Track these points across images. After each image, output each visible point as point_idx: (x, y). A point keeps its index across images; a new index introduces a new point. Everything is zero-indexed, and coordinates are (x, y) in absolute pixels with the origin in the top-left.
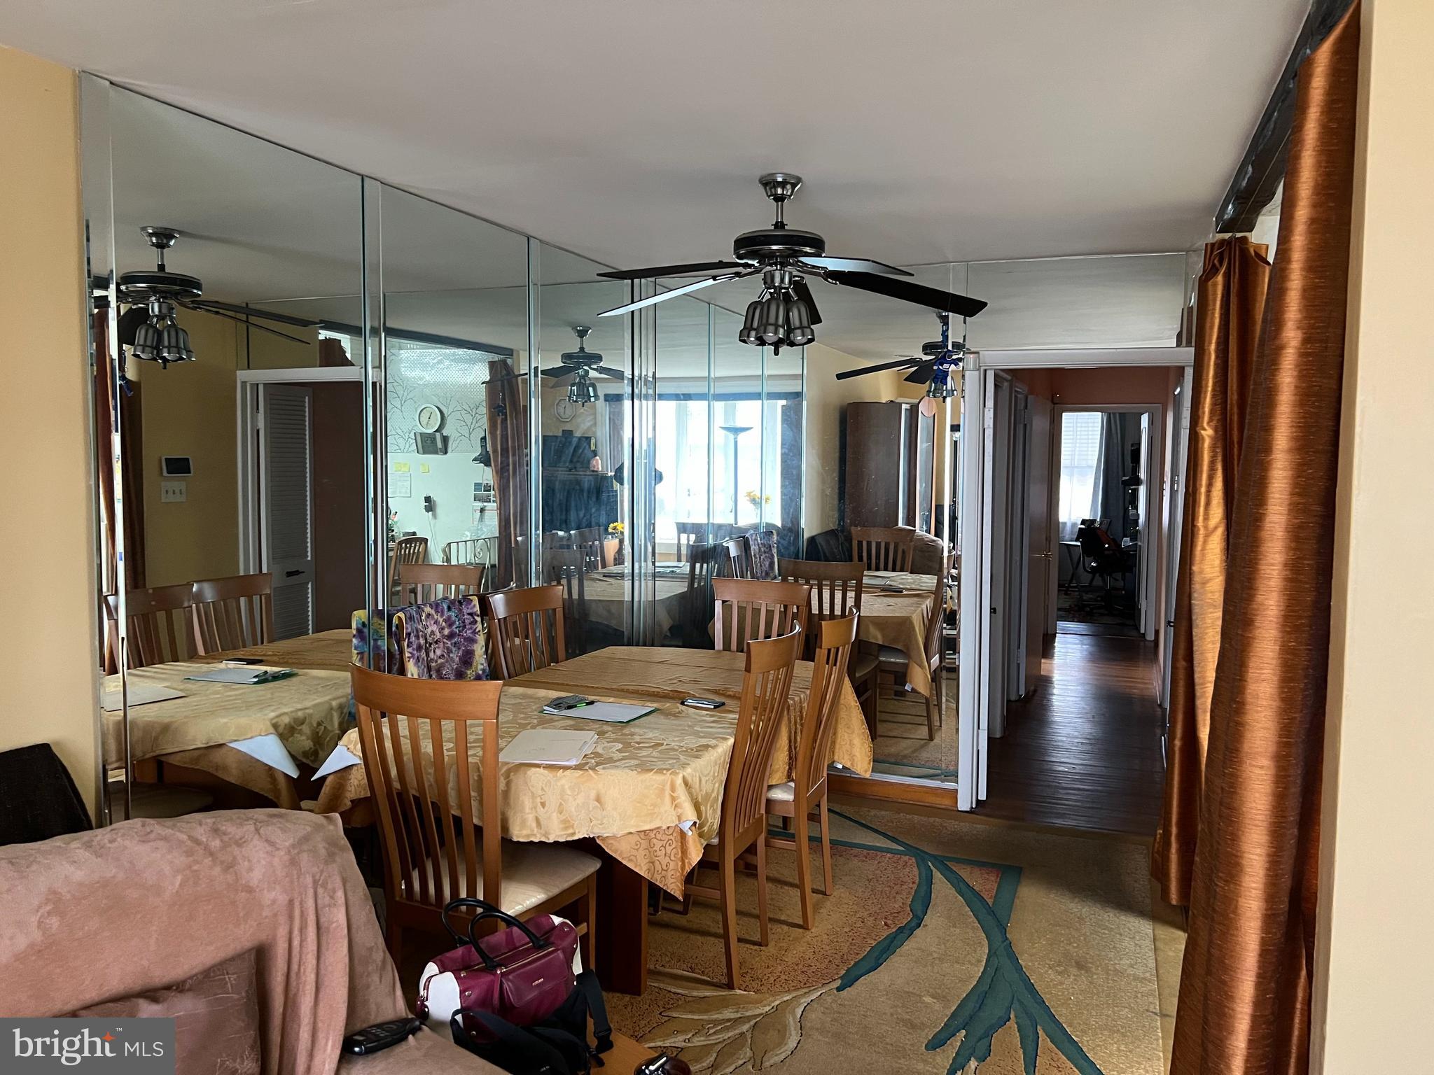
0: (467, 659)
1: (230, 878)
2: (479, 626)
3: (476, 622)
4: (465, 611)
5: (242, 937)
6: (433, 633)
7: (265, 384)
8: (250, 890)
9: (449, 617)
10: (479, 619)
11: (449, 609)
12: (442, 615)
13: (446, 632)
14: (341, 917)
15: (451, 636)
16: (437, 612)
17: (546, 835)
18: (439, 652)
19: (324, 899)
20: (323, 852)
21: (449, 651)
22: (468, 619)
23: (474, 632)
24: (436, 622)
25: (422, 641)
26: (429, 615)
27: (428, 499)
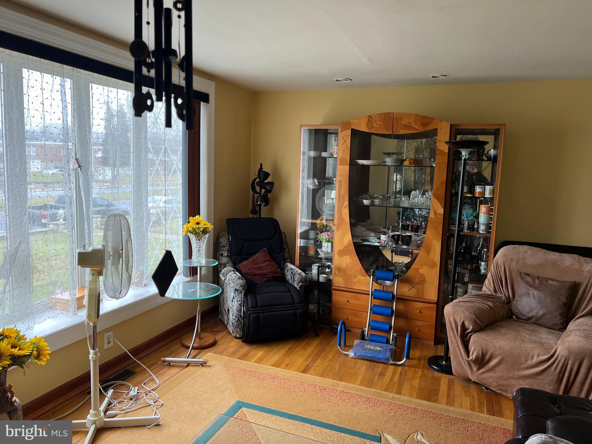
5: (575, 279)
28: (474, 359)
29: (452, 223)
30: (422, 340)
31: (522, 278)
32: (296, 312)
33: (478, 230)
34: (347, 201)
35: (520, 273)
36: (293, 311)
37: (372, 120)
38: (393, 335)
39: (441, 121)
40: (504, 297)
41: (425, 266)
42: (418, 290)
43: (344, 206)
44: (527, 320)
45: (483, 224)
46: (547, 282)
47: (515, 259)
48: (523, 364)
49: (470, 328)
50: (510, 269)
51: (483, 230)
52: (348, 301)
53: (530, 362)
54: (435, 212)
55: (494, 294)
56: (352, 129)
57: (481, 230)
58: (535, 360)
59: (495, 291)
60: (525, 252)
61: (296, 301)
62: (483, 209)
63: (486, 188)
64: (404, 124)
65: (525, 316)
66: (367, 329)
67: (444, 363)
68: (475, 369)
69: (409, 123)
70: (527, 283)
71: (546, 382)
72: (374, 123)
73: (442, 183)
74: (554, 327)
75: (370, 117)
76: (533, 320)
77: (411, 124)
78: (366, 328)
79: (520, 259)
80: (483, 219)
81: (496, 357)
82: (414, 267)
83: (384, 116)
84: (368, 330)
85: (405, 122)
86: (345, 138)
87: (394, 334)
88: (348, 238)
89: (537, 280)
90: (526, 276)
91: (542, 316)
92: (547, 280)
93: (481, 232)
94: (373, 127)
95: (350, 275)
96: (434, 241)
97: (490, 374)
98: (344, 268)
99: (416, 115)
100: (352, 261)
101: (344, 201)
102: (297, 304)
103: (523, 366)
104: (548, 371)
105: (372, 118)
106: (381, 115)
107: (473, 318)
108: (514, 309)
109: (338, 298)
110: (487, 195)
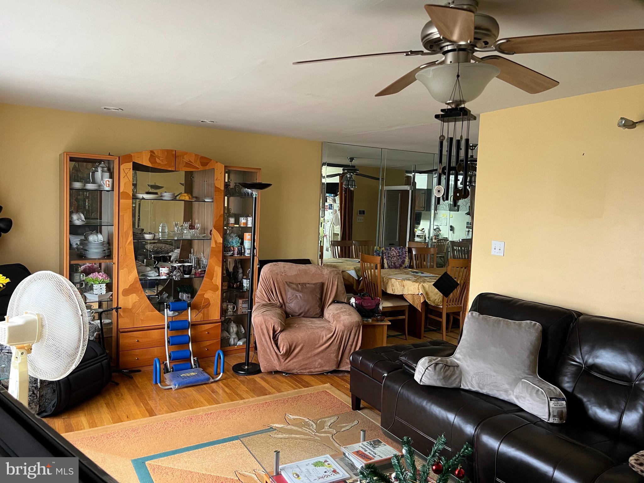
0: (403, 262)
1: (321, 272)
2: (407, 255)
3: (406, 253)
4: (404, 250)
5: (321, 281)
6: (394, 254)
7: (387, 190)
8: (323, 275)
9: (399, 251)
10: (407, 253)
11: (399, 249)
12: (397, 250)
13: (398, 254)
14: (336, 283)
15: (399, 256)
16: (396, 249)
17: (394, 293)
18: (395, 259)
19: (334, 279)
20: (336, 273)
21: (398, 259)
22: (404, 252)
23: (406, 256)
24: (395, 252)
25: (390, 255)
26: (393, 250)
27: (451, 227)
28: (285, 352)
29: (229, 250)
30: (209, 358)
31: (289, 286)
32: (102, 364)
33: (244, 254)
34: (131, 236)
35: (286, 282)
36: (99, 364)
37: (154, 155)
38: (194, 360)
39: (217, 162)
40: (279, 303)
41: (209, 291)
42: (204, 314)
43: (127, 243)
44: (299, 316)
45: (248, 249)
46: (306, 286)
47: (279, 273)
48: (317, 344)
49: (278, 329)
50: (277, 281)
51: (248, 254)
52: (138, 341)
53: (321, 342)
54: (216, 242)
55: (269, 302)
56: (134, 163)
57: (246, 254)
58: (325, 339)
59: (269, 300)
60: (284, 267)
61: (99, 353)
62: (247, 236)
63: (248, 219)
64: (186, 163)
65: (297, 313)
66: (168, 362)
67: (246, 367)
68: (282, 360)
69: (190, 161)
70: (294, 289)
71: (332, 352)
72: (156, 158)
73: (220, 216)
74: (316, 316)
75: (152, 152)
76: (303, 315)
77: (192, 163)
78: (166, 361)
79: (282, 273)
80: (247, 244)
81: (299, 345)
82: (199, 293)
83: (166, 153)
84: (170, 363)
85: (186, 159)
86: (126, 171)
87: (194, 358)
88: (134, 274)
89: (299, 286)
90: (291, 284)
91: (308, 310)
92: (305, 284)
93: (247, 255)
94: (156, 162)
95: (137, 314)
96: (216, 267)
97: (295, 360)
98: (130, 308)
99: (196, 155)
100: (138, 299)
101: (128, 236)
102: (101, 355)
103: (317, 346)
104: (333, 343)
105: (155, 154)
106: (163, 151)
107: (280, 322)
108: (288, 310)
109: (125, 340)
110: (250, 225)
